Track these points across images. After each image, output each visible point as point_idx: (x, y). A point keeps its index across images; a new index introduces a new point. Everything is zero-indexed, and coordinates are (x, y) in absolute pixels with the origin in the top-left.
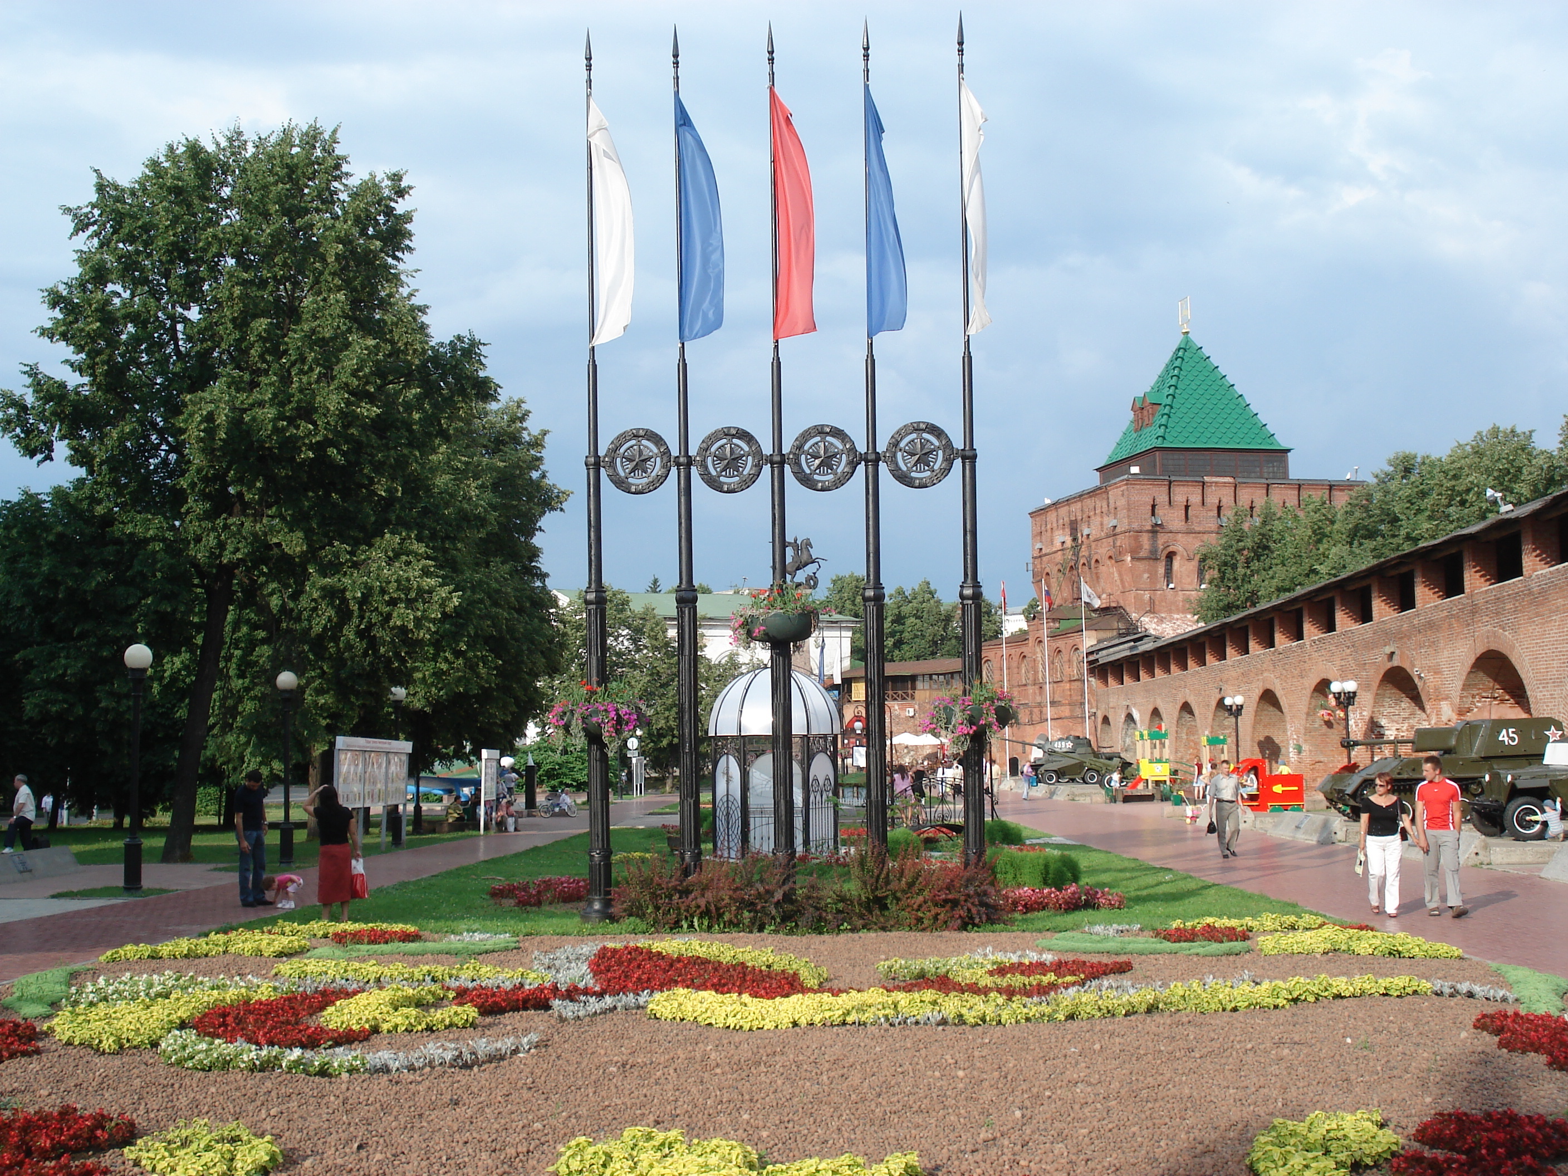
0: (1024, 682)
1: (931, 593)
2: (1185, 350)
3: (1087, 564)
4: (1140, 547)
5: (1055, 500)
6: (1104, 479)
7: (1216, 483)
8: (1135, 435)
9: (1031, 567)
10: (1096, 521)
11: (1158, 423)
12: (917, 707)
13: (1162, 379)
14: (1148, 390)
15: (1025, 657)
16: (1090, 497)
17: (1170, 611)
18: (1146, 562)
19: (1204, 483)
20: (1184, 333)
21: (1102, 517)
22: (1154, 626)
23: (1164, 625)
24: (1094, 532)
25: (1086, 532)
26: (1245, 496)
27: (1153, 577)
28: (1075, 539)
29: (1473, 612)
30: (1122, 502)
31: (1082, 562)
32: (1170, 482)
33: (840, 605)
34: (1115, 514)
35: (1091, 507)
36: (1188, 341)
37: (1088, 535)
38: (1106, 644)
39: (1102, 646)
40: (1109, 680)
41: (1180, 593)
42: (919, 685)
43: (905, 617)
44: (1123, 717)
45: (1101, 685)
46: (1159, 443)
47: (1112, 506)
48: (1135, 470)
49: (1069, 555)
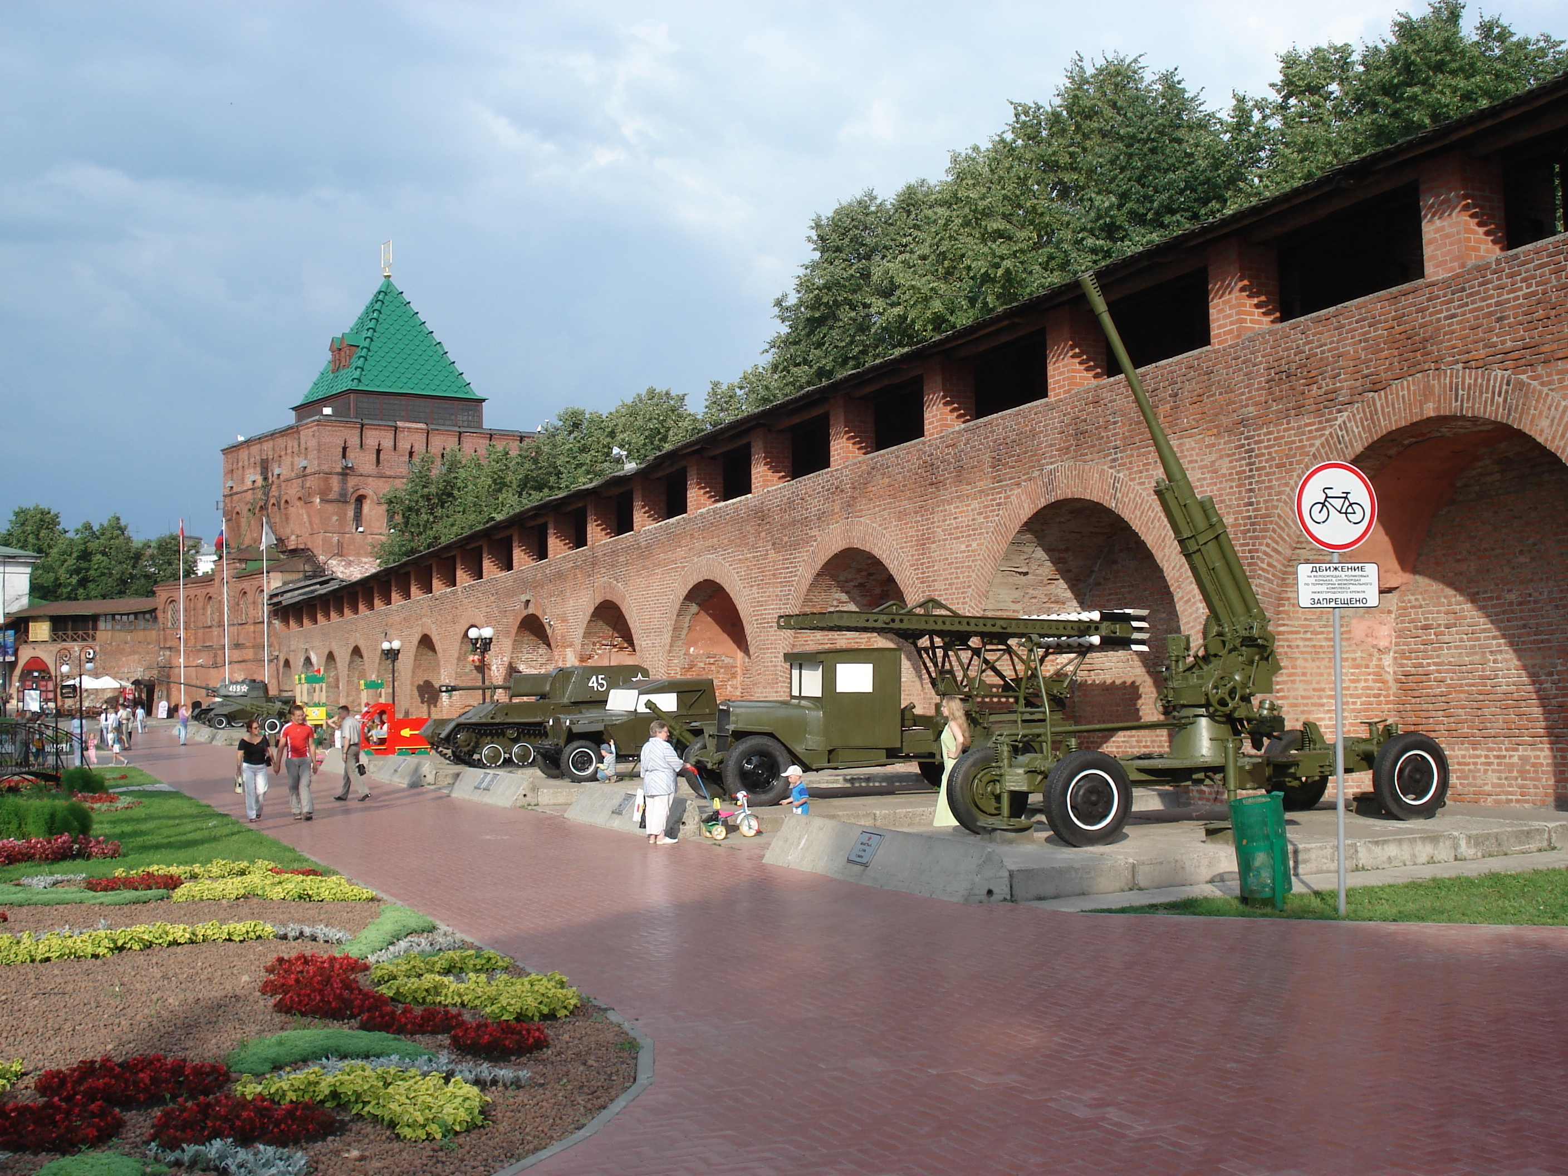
0: (209, 624)
1: (120, 528)
2: (386, 294)
3: (277, 505)
4: (329, 489)
5: (248, 437)
6: (299, 419)
7: (409, 428)
8: (332, 376)
9: (221, 505)
10: (287, 460)
11: (355, 365)
12: (97, 648)
13: (361, 321)
14: (347, 331)
15: (210, 598)
16: (282, 436)
17: (358, 555)
18: (334, 504)
19: (396, 428)
20: (386, 277)
21: (292, 457)
22: (341, 569)
23: (352, 569)
24: (284, 472)
25: (277, 471)
26: (438, 442)
27: (342, 519)
28: (266, 479)
29: (593, 564)
30: (312, 443)
31: (271, 502)
32: (362, 425)
33: (22, 539)
34: (306, 455)
35: (283, 446)
36: (389, 285)
37: (279, 475)
38: (291, 586)
39: (287, 588)
40: (291, 622)
41: (369, 537)
42: (101, 625)
43: (91, 553)
44: (302, 660)
45: (284, 628)
46: (354, 385)
47: (303, 446)
48: (327, 411)
49: (259, 494)
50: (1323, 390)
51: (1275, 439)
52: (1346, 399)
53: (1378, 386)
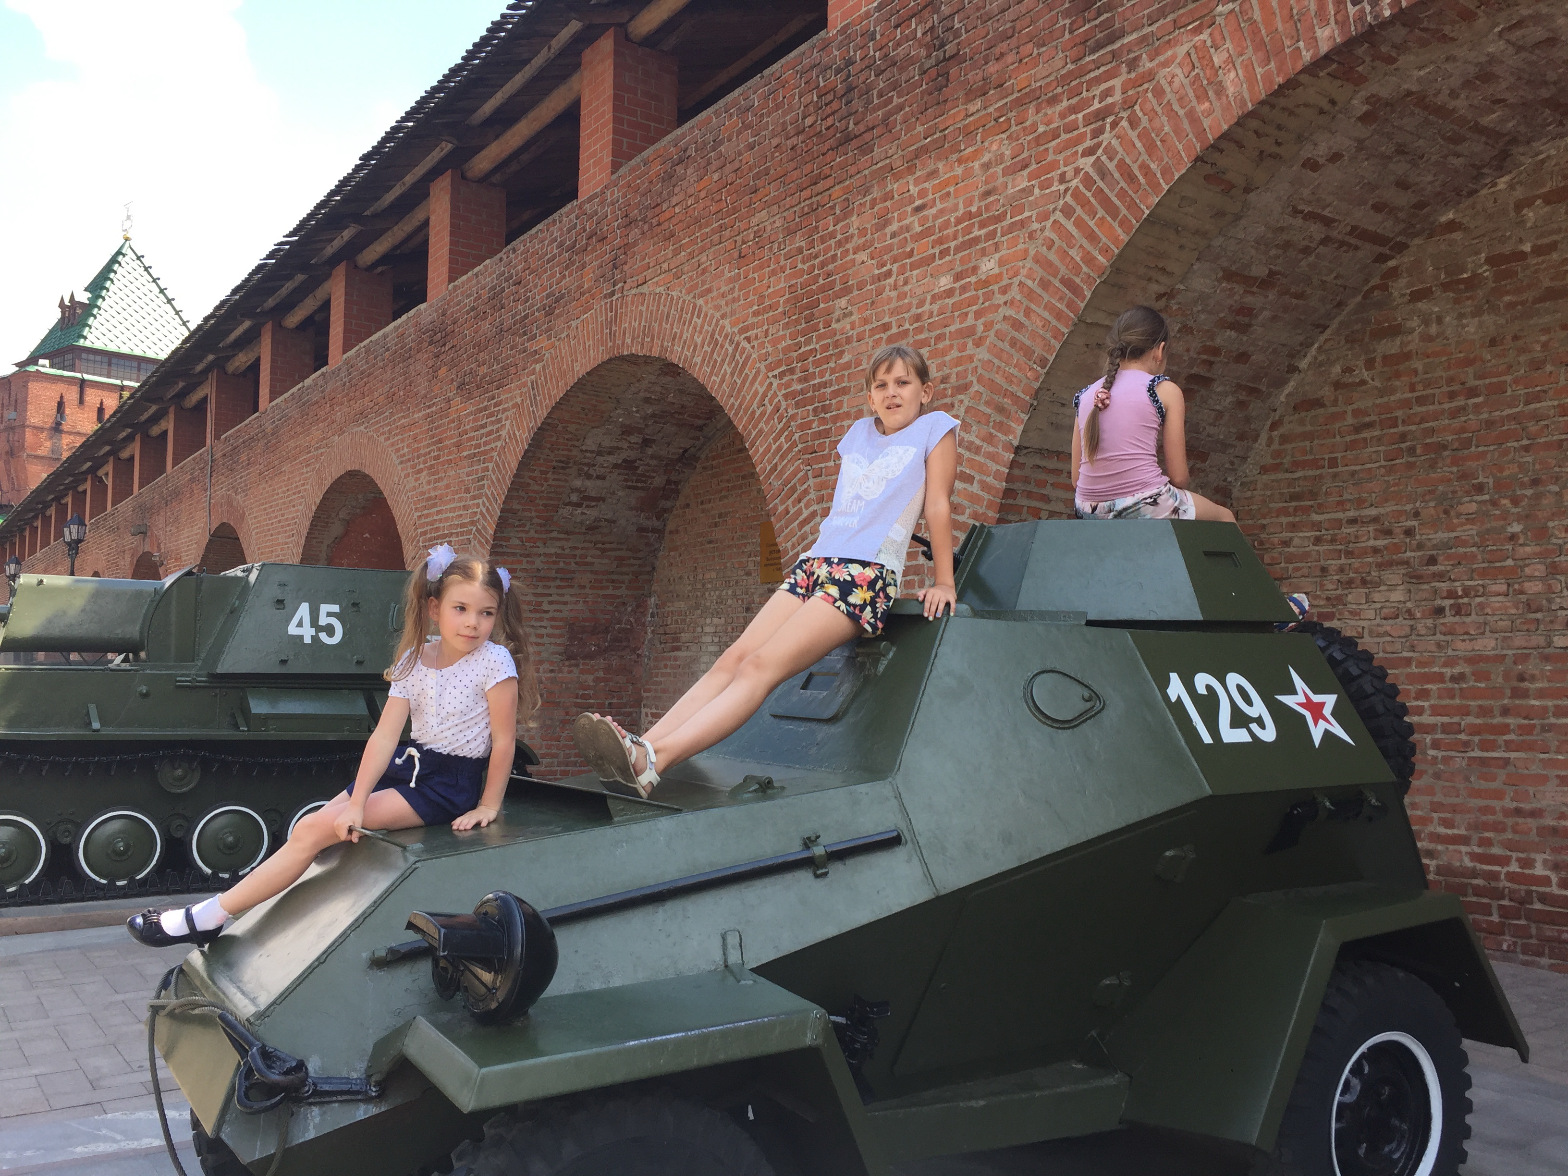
2: (124, 256)
4: (40, 444)
8: (59, 333)
11: (83, 322)
19: (122, 387)
21: (2, 409)
30: (23, 395)
32: (83, 381)
34: (16, 407)
46: (79, 342)
47: (13, 398)
48: (43, 363)
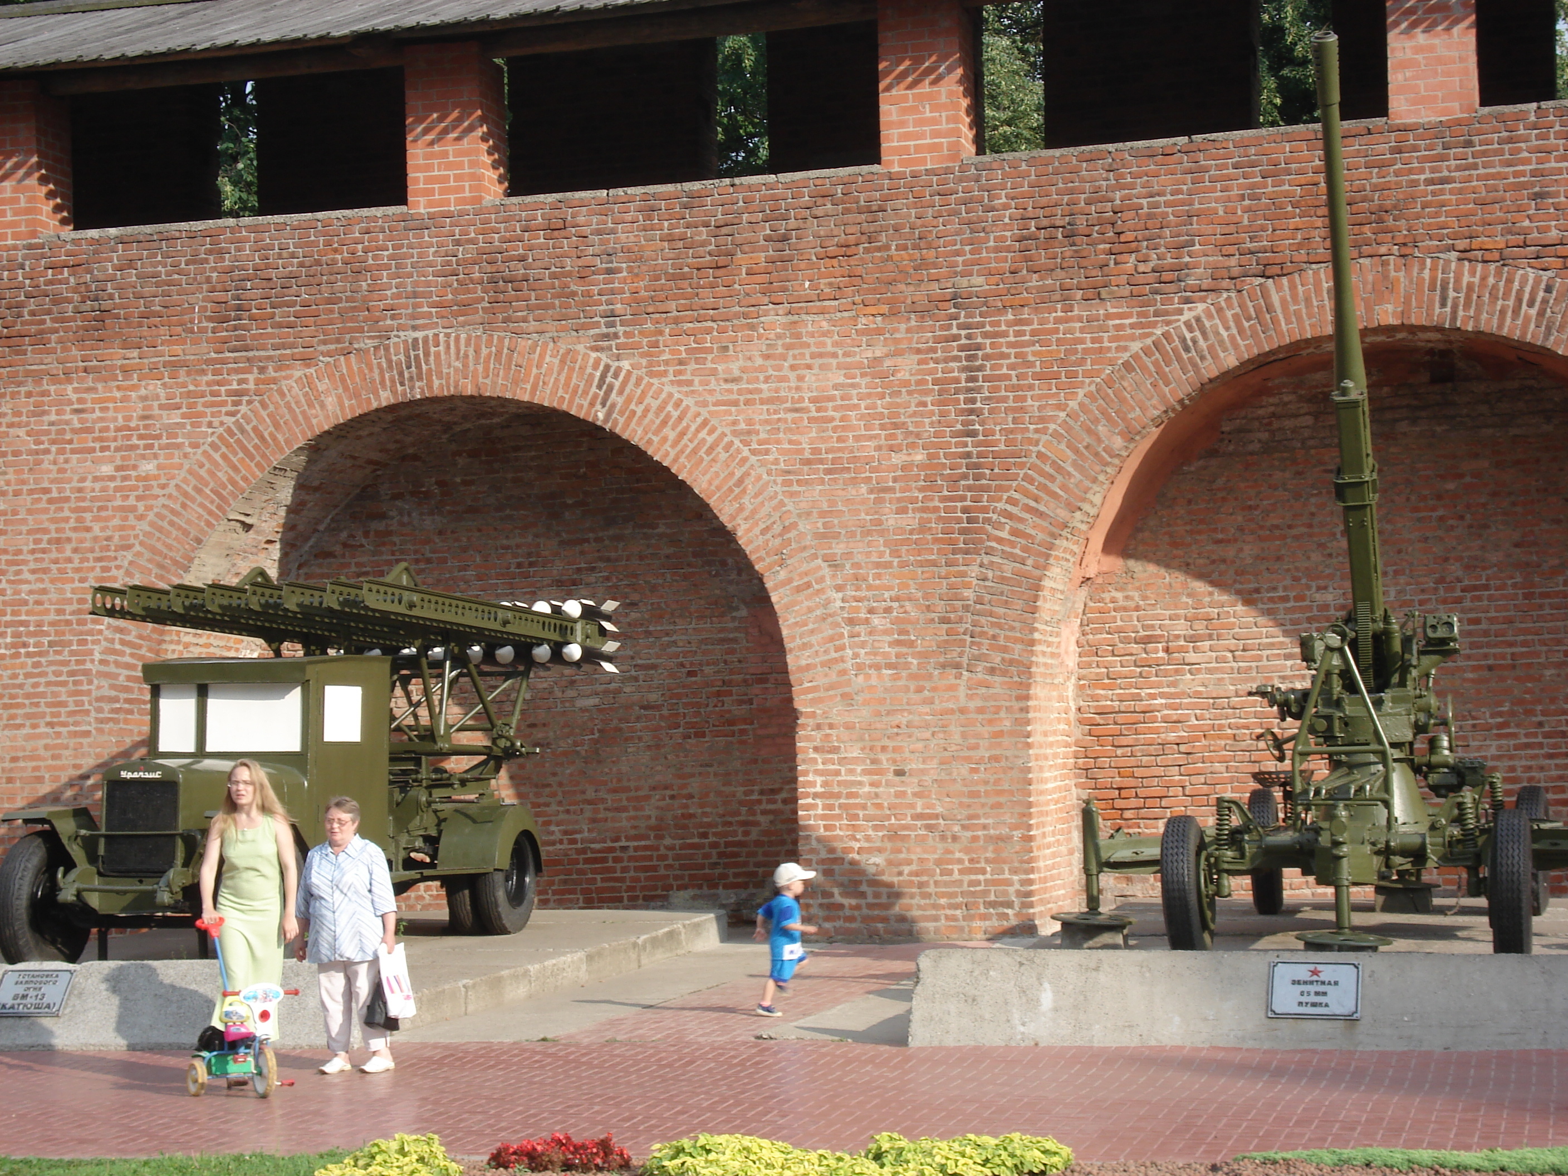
50: (1151, 264)
51: (1033, 333)
52: (1206, 283)
53: (1276, 270)
